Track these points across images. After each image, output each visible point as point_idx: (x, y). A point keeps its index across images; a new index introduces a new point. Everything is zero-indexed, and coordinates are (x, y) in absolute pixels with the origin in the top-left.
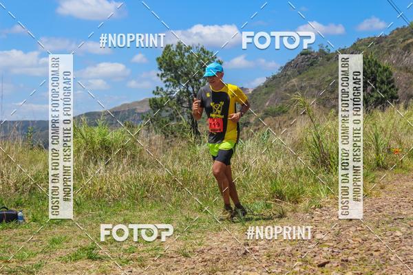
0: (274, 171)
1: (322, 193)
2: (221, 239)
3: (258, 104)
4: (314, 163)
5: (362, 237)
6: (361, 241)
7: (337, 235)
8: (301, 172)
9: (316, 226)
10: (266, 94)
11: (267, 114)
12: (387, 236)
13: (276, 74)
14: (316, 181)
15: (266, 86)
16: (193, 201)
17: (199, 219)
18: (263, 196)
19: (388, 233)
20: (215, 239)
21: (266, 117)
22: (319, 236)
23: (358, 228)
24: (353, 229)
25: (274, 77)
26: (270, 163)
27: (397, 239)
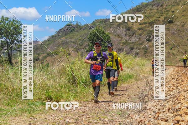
0: (49, 85)
1: (71, 98)
2: (17, 121)
3: (44, 49)
4: (69, 82)
5: (89, 121)
6: (88, 123)
7: (77, 120)
8: (62, 86)
9: (67, 115)
10: (48, 44)
11: (48, 55)
12: (101, 121)
13: (54, 35)
14: (69, 91)
15: (49, 41)
16: (5, 100)
17: (7, 110)
18: (42, 98)
19: (102, 119)
20: (14, 121)
21: (47, 56)
22: (67, 120)
23: (87, 116)
24: (85, 117)
25: (53, 36)
26: (47, 81)
27: (106, 122)
